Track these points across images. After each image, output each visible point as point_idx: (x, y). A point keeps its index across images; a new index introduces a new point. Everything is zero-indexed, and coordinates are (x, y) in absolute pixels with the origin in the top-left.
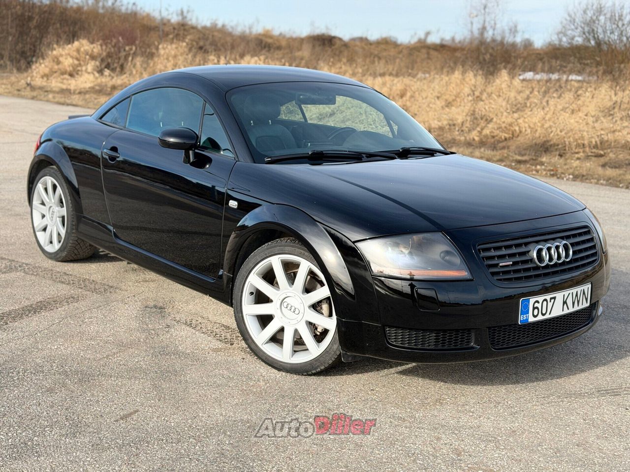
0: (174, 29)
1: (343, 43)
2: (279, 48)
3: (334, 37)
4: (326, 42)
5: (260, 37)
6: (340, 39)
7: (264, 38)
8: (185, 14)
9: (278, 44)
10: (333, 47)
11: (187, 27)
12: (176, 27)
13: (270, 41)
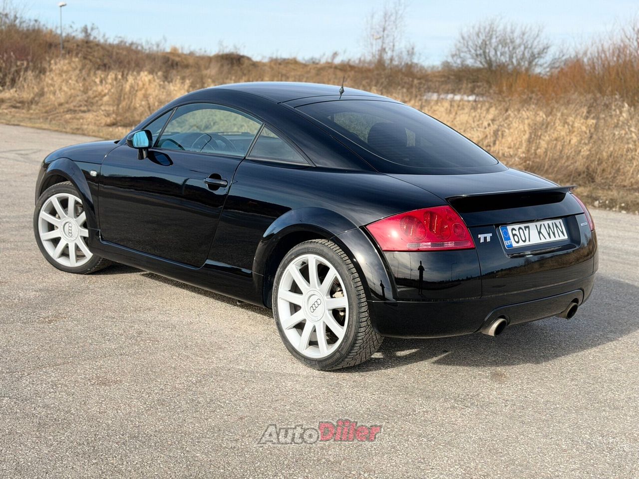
0: (78, 46)
1: (251, 62)
2: (187, 66)
3: (243, 57)
4: (235, 62)
5: (168, 56)
6: (249, 59)
7: (172, 57)
8: (89, 31)
9: (185, 63)
10: (242, 67)
11: (91, 45)
12: (79, 44)
13: (177, 59)
